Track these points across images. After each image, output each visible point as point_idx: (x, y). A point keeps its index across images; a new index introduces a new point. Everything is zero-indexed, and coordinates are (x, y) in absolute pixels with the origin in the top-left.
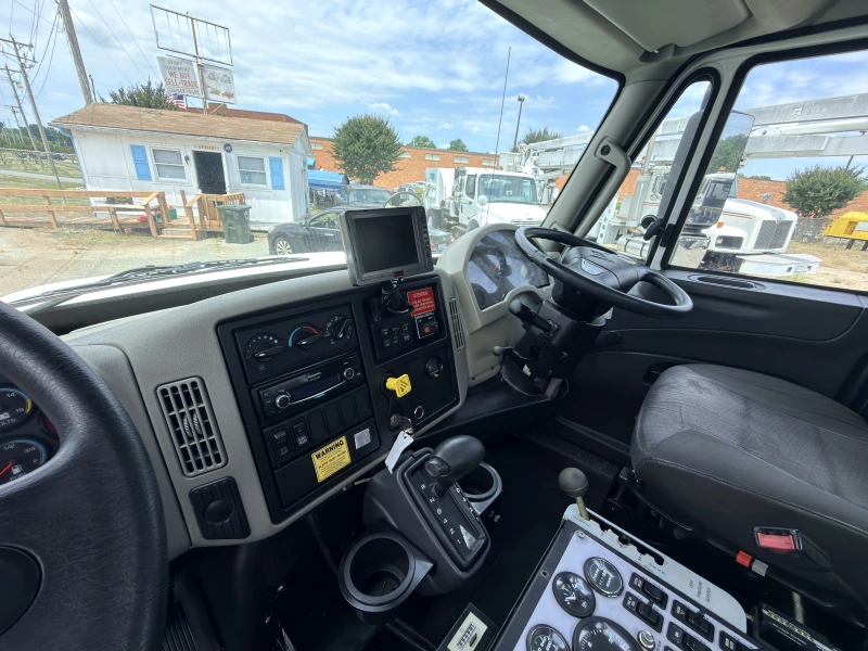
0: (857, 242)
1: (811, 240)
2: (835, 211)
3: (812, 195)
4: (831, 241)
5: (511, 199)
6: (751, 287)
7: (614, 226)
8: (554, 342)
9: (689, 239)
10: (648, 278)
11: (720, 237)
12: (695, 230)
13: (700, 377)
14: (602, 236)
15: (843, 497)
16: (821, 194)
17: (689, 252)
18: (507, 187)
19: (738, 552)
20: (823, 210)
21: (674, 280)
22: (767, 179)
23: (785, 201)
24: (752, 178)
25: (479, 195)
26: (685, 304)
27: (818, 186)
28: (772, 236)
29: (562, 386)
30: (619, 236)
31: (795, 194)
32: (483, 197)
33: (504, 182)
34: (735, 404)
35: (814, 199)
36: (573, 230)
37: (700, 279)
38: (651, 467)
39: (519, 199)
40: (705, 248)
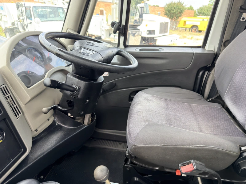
0: (187, 29)
1: (175, 29)
2: (180, 18)
3: (172, 12)
4: (180, 29)
5: (53, 19)
6: (158, 50)
7: (107, 30)
8: (79, 96)
9: (134, 32)
10: (118, 53)
11: (147, 31)
12: (135, 27)
13: (148, 95)
14: (103, 35)
15: (203, 132)
16: (175, 11)
17: (135, 38)
18: (50, 13)
19: (176, 171)
20: (176, 18)
21: (129, 52)
22: (158, 6)
23: (165, 15)
24: (153, 6)
25: (34, 18)
26: (135, 63)
27: (173, 9)
28: (164, 28)
29: (92, 116)
30: (110, 34)
31: (167, 12)
32: (37, 19)
33: (48, 10)
34: (162, 104)
35: (173, 13)
36: (79, 32)
37: (140, 50)
38: (136, 149)
39: (57, 19)
40: (140, 35)
